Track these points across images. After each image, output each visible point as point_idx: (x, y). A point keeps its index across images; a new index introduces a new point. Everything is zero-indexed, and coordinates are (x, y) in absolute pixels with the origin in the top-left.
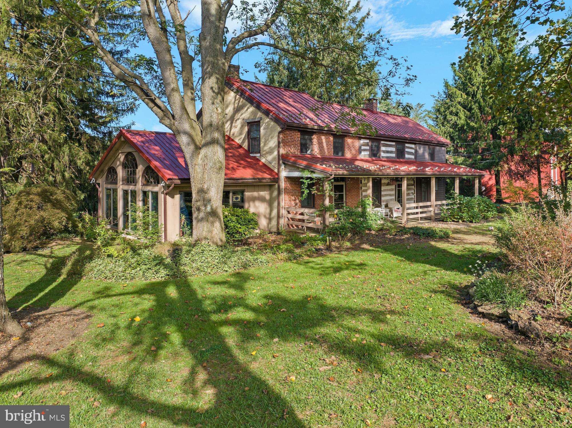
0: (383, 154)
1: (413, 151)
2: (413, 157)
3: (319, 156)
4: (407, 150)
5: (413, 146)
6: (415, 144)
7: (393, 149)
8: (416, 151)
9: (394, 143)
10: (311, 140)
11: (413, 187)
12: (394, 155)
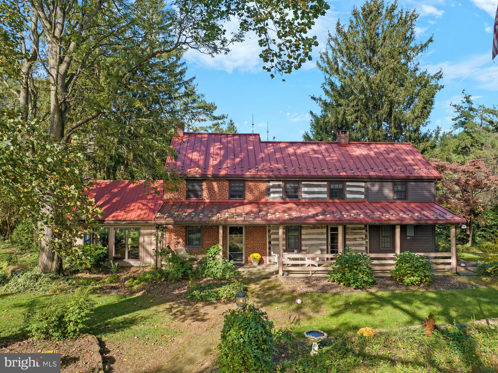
0: (304, 195)
1: (363, 190)
2: (363, 197)
3: (207, 201)
4: (348, 189)
5: (363, 184)
6: (365, 182)
7: (325, 189)
8: (367, 189)
9: (326, 183)
10: (201, 186)
11: (364, 231)
12: (325, 196)
